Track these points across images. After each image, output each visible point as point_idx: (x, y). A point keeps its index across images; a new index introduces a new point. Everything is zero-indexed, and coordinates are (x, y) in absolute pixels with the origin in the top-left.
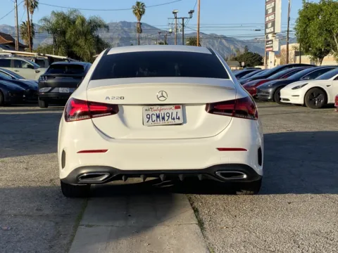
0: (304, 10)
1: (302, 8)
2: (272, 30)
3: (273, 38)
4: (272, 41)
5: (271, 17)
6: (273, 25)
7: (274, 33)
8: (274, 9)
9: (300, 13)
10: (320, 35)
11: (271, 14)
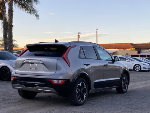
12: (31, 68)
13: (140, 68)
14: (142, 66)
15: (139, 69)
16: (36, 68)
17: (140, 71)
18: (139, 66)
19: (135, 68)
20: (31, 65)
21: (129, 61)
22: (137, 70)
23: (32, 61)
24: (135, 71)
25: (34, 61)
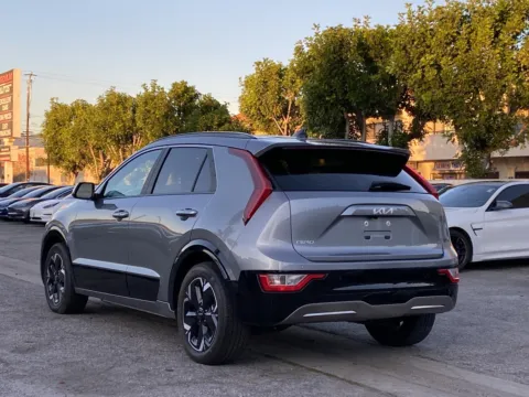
0: (53, 112)
1: (49, 110)
2: (9, 133)
3: (10, 144)
4: (9, 147)
5: (7, 116)
6: (11, 126)
7: (11, 136)
8: (11, 106)
9: (47, 115)
10: (72, 145)
11: (6, 112)
12: (367, 234)
16: (387, 234)
23: (384, 209)
25: (392, 210)
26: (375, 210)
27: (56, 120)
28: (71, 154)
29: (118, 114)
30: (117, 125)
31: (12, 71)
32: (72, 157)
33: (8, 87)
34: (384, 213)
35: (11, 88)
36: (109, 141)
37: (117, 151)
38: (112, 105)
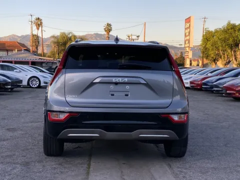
0: (206, 34)
1: (204, 34)
2: (188, 45)
3: (189, 50)
5: (188, 38)
6: (189, 42)
7: (189, 47)
8: (189, 33)
9: (203, 36)
10: (212, 50)
11: (188, 36)
12: (112, 93)
13: (38, 82)
14: (42, 80)
15: (37, 85)
16: (127, 93)
17: (39, 87)
18: (37, 80)
19: (30, 83)
20: (112, 87)
21: (20, 72)
22: (33, 86)
23: (120, 79)
24: (31, 87)
25: (126, 80)
26: (114, 80)
27: (207, 38)
28: (212, 54)
29: (231, 34)
30: (231, 40)
31: (190, 17)
32: (212, 55)
33: (188, 24)
34: (120, 81)
35: (190, 25)
36: (227, 47)
37: (231, 52)
38: (229, 30)
